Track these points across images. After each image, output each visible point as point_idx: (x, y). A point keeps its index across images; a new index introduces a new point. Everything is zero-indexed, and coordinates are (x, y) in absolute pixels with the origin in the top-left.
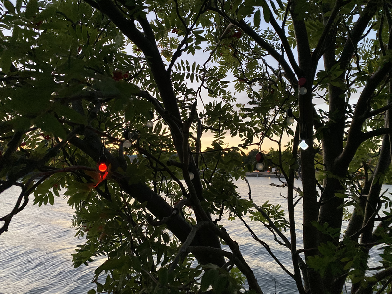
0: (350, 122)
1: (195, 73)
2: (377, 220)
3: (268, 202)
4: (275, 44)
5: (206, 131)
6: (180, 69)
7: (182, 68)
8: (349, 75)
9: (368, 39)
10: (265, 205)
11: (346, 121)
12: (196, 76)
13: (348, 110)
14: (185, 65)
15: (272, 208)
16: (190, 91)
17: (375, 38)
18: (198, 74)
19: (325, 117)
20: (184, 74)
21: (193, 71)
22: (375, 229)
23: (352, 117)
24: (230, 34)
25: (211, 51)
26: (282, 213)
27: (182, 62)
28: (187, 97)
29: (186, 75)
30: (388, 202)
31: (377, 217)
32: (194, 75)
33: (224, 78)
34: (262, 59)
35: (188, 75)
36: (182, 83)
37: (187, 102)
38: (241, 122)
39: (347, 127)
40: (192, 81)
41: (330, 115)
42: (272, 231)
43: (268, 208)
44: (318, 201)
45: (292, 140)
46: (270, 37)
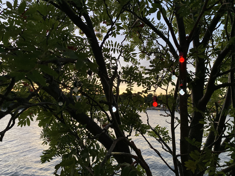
0: (208, 79)
2: (223, 137)
3: (158, 125)
4: (164, 32)
5: (122, 83)
7: (109, 45)
8: (208, 51)
9: (219, 30)
10: (157, 127)
11: (205, 78)
12: (117, 49)
13: (207, 72)
14: (111, 43)
15: (161, 129)
16: (113, 58)
17: (223, 29)
18: (118, 48)
19: (193, 75)
21: (115, 47)
22: (222, 142)
23: (209, 76)
24: (137, 25)
25: (126, 35)
26: (167, 132)
27: (109, 42)
28: (111, 62)
29: (111, 49)
30: (230, 126)
31: (223, 135)
33: (134, 51)
34: (156, 40)
36: (109, 54)
37: (111, 65)
38: (143, 78)
39: (206, 82)
40: (114, 53)
41: (196, 74)
42: (161, 143)
43: (159, 129)
44: (189, 125)
45: (174, 89)
46: (161, 27)
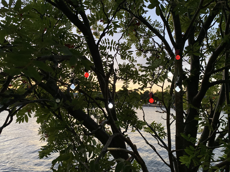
0: (203, 76)
1: (112, 46)
2: (217, 133)
3: (154, 121)
4: (160, 30)
5: (119, 80)
6: (104, 44)
8: (202, 49)
9: (214, 28)
10: (153, 123)
11: (200, 75)
13: (202, 69)
14: (107, 41)
15: (157, 125)
16: (110, 56)
17: (218, 27)
18: (114, 46)
19: (188, 73)
20: (106, 46)
21: (111, 45)
22: (216, 138)
23: (203, 73)
24: (133, 23)
25: (122, 33)
26: (163, 128)
27: (105, 40)
28: (108, 60)
30: (224, 122)
31: (217, 131)
32: (112, 47)
33: (130, 49)
34: (152, 38)
35: (109, 47)
36: (105, 51)
37: (108, 63)
38: (139, 75)
39: (201, 79)
40: (111, 51)
41: (191, 71)
42: (157, 139)
43: (155, 125)
44: (184, 122)
45: (169, 86)
46: (157, 26)
